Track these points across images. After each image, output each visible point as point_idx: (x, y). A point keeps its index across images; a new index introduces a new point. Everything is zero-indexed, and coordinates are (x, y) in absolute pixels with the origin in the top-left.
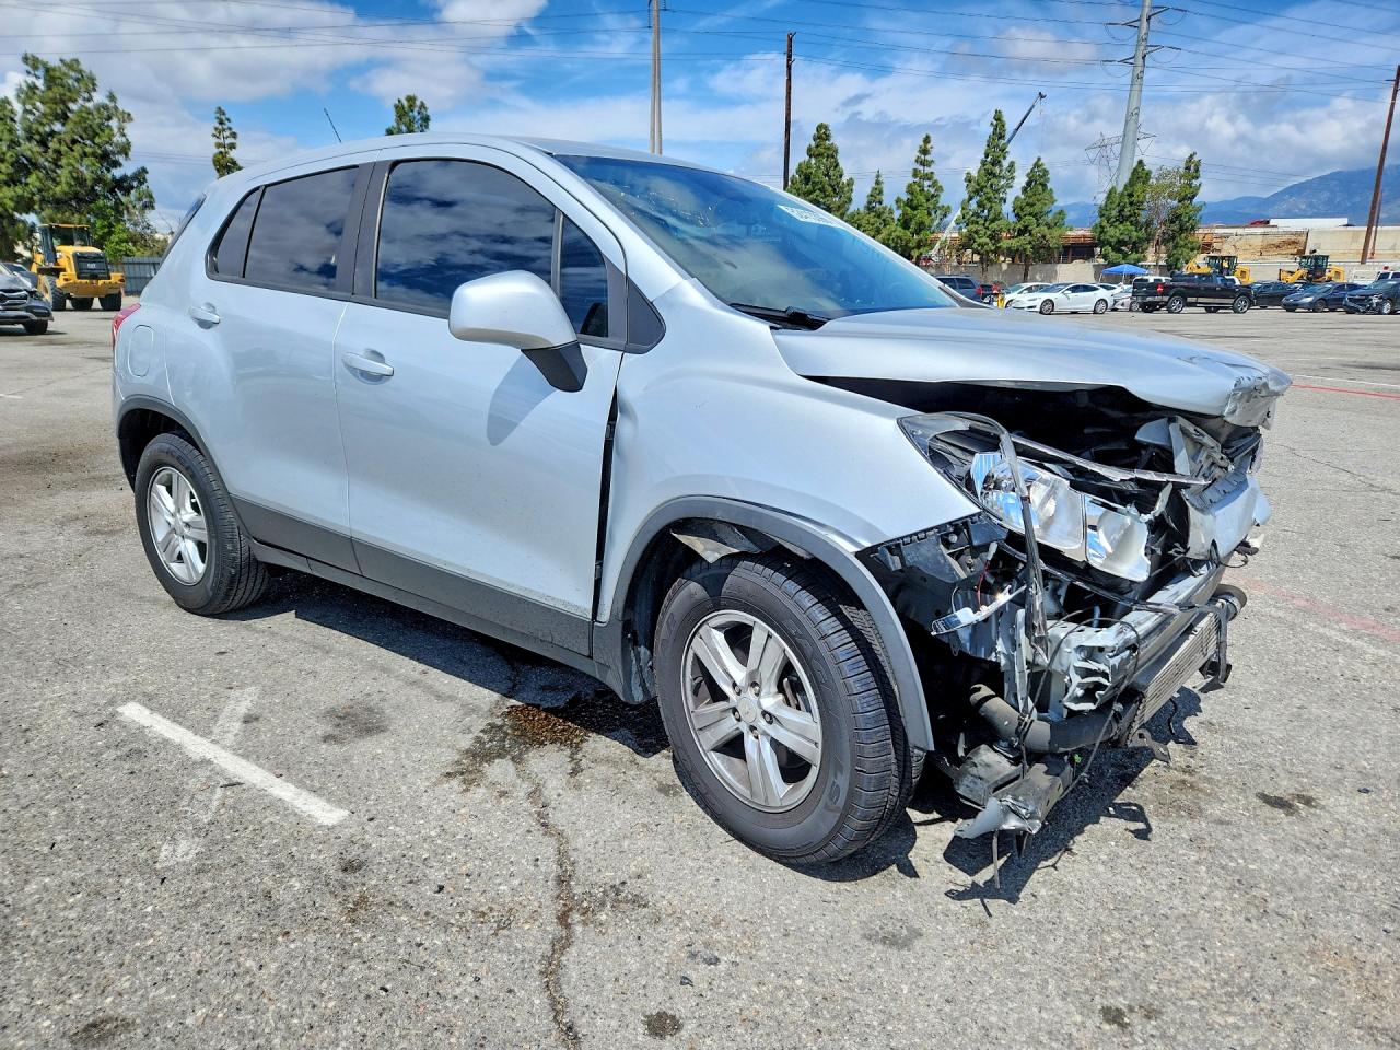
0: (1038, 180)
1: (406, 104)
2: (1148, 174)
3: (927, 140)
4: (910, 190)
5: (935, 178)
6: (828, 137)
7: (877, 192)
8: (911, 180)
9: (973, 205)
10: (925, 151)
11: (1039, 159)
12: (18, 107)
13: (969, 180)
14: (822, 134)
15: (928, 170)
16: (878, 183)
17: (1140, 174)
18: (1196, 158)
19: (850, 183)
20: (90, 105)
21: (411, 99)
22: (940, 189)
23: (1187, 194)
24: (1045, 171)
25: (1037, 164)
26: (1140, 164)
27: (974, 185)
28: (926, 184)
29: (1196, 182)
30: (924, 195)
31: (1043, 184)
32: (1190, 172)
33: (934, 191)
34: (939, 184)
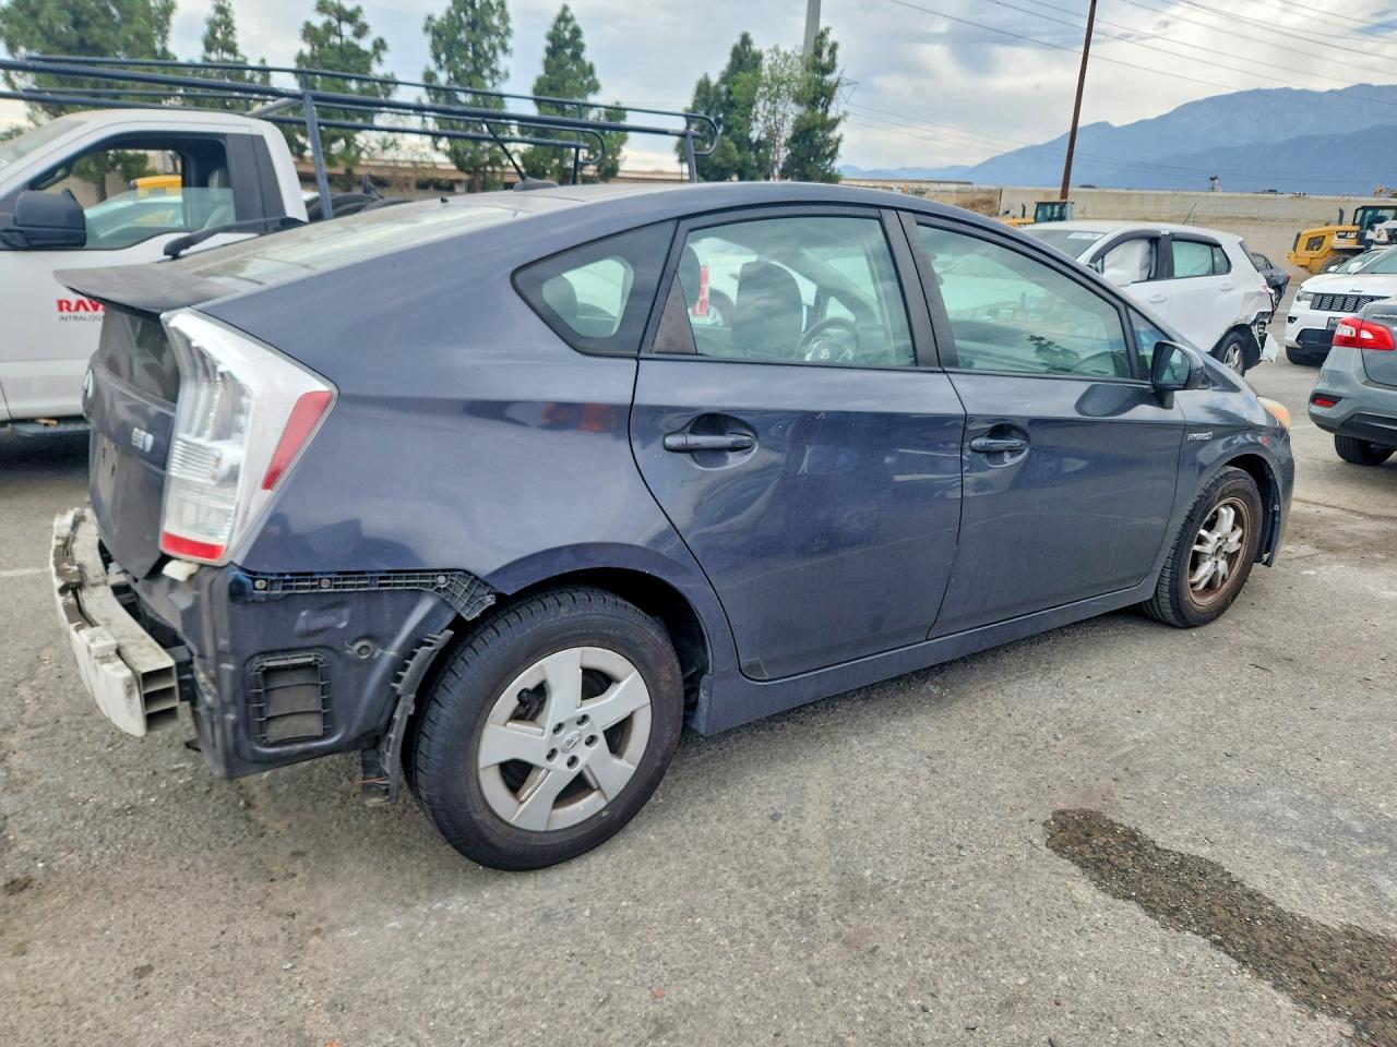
0: (564, 45)
5: (361, 19)
8: (318, 21)
9: (443, 77)
11: (565, 8)
13: (431, 28)
16: (221, 10)
17: (744, 59)
18: (827, 39)
22: (380, 45)
23: (818, 92)
24: (576, 32)
25: (564, 18)
26: (745, 40)
27: (445, 38)
28: (347, 29)
29: (830, 78)
30: (350, 54)
31: (576, 56)
32: (819, 57)
33: (365, 44)
34: (374, 34)
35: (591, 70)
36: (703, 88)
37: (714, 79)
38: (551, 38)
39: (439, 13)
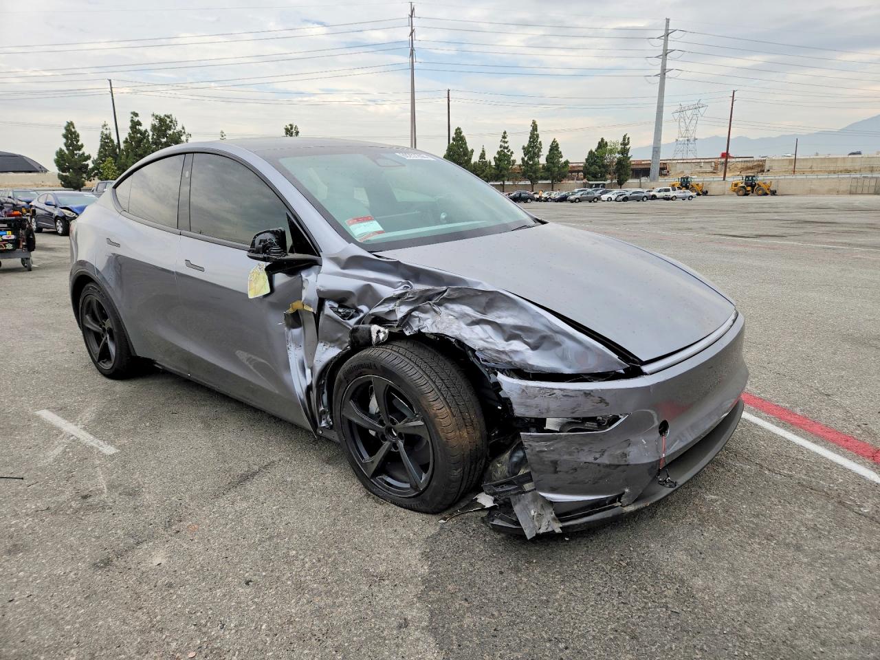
0: (554, 148)
1: (289, 127)
2: (606, 143)
3: (505, 133)
4: (498, 153)
5: (509, 148)
6: (461, 133)
7: (483, 156)
8: (499, 150)
9: (526, 159)
10: (504, 137)
11: (555, 139)
12: (151, 133)
13: (524, 148)
14: (458, 131)
15: (506, 145)
16: (483, 151)
17: (602, 144)
18: (627, 137)
19: (472, 151)
20: (175, 131)
21: (291, 125)
22: (512, 153)
23: (624, 151)
24: (557, 144)
25: (554, 141)
26: (602, 139)
27: (526, 151)
28: (506, 151)
29: (628, 147)
30: (505, 155)
31: (557, 150)
32: (625, 143)
33: (509, 153)
34: (511, 151)
35: (561, 153)
36: (591, 153)
37: (594, 150)
38: (551, 146)
39: (526, 146)
